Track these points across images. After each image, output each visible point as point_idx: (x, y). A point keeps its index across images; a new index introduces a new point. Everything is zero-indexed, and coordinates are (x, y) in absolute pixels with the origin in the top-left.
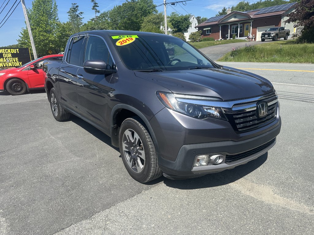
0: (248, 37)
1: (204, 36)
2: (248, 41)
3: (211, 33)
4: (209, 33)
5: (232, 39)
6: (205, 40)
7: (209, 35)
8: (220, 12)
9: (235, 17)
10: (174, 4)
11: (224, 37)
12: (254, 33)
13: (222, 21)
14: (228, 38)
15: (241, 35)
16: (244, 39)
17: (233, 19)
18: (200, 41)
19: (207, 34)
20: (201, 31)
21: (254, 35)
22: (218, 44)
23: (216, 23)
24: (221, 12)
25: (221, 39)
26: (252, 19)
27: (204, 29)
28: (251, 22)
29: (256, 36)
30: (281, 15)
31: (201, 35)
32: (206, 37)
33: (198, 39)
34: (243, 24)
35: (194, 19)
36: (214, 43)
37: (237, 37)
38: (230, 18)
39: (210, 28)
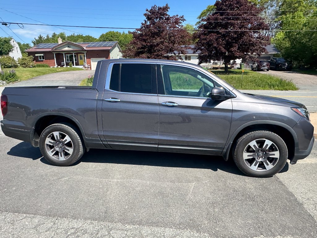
0: (84, 66)
1: (36, 61)
2: (85, 70)
3: (44, 60)
4: (42, 60)
5: (69, 66)
6: (39, 66)
7: (42, 61)
8: (36, 39)
9: (69, 47)
10: (6, 25)
11: (59, 64)
12: (89, 63)
13: (55, 49)
14: (64, 65)
15: (77, 64)
16: (81, 68)
17: (66, 49)
18: (33, 67)
19: (39, 60)
20: (32, 56)
21: (89, 65)
22: (61, 71)
23: (50, 50)
24: (38, 39)
25: (57, 66)
26: (85, 50)
27: (36, 55)
28: (85, 53)
29: (90, 65)
30: (109, 50)
31: (33, 61)
32: (39, 63)
33: (31, 64)
34: (77, 54)
35: (14, 43)
36: (56, 70)
37: (74, 65)
38: (64, 47)
39: (43, 55)
